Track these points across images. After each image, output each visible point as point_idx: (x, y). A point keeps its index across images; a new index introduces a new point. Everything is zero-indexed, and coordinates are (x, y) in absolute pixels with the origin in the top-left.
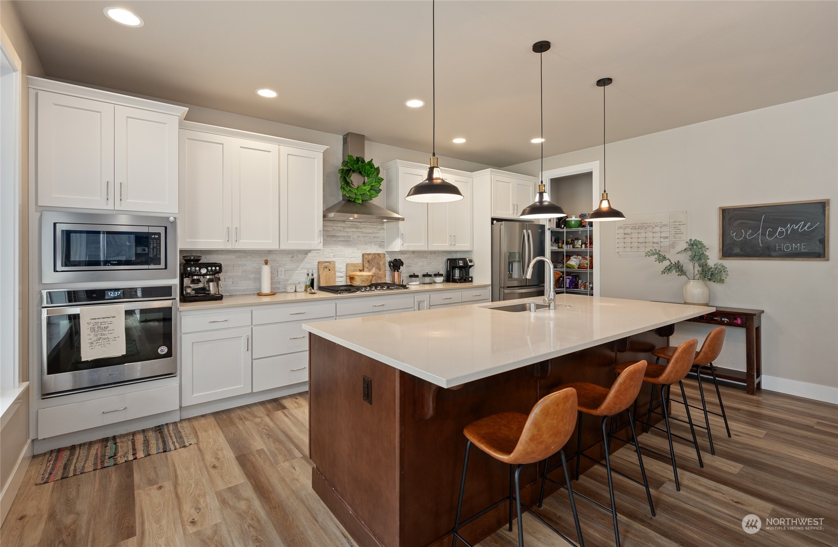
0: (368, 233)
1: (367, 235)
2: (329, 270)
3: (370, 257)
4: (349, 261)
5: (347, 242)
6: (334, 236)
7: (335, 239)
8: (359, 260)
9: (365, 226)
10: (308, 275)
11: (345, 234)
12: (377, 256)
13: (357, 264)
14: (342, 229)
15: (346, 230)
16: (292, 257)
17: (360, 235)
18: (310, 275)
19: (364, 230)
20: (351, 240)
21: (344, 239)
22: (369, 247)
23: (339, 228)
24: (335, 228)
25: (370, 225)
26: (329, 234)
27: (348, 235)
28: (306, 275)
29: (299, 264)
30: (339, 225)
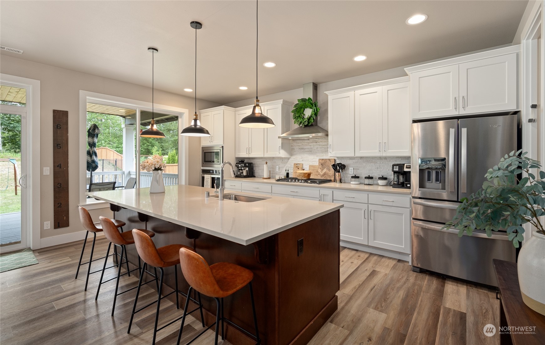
0: (324, 145)
1: (323, 146)
2: (298, 169)
3: (323, 161)
4: (311, 164)
5: (311, 152)
6: (302, 149)
7: (303, 150)
8: (316, 163)
9: (321, 141)
10: (286, 170)
11: (309, 147)
12: (328, 161)
13: (315, 165)
14: (307, 144)
15: (310, 144)
16: (282, 161)
17: (319, 147)
18: (287, 171)
19: (321, 143)
20: (313, 150)
21: (308, 150)
22: (325, 155)
23: (305, 143)
24: (303, 144)
25: (325, 139)
26: (300, 148)
27: (311, 147)
28: (285, 171)
29: (285, 164)
30: (306, 141)
